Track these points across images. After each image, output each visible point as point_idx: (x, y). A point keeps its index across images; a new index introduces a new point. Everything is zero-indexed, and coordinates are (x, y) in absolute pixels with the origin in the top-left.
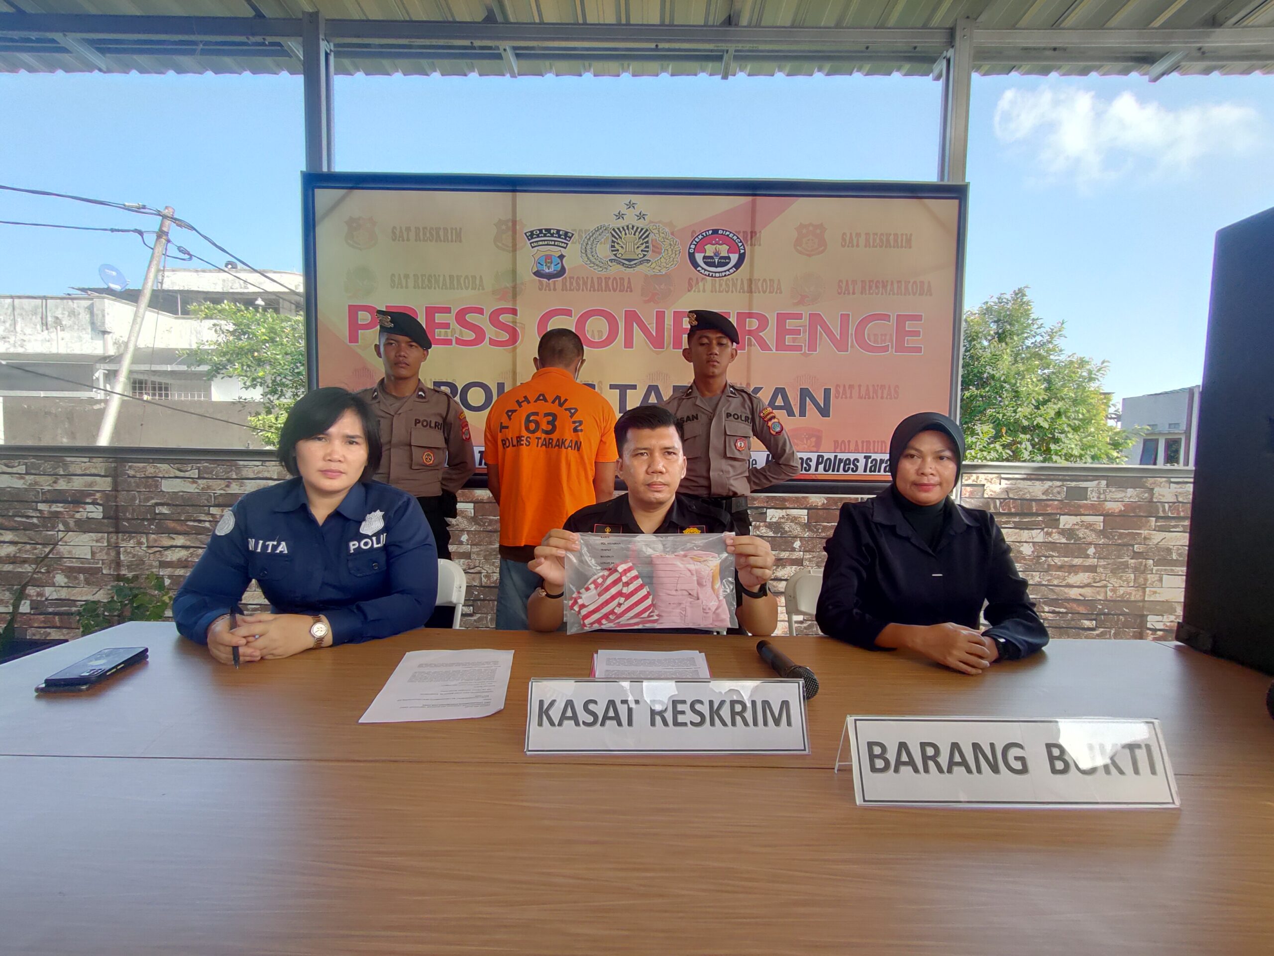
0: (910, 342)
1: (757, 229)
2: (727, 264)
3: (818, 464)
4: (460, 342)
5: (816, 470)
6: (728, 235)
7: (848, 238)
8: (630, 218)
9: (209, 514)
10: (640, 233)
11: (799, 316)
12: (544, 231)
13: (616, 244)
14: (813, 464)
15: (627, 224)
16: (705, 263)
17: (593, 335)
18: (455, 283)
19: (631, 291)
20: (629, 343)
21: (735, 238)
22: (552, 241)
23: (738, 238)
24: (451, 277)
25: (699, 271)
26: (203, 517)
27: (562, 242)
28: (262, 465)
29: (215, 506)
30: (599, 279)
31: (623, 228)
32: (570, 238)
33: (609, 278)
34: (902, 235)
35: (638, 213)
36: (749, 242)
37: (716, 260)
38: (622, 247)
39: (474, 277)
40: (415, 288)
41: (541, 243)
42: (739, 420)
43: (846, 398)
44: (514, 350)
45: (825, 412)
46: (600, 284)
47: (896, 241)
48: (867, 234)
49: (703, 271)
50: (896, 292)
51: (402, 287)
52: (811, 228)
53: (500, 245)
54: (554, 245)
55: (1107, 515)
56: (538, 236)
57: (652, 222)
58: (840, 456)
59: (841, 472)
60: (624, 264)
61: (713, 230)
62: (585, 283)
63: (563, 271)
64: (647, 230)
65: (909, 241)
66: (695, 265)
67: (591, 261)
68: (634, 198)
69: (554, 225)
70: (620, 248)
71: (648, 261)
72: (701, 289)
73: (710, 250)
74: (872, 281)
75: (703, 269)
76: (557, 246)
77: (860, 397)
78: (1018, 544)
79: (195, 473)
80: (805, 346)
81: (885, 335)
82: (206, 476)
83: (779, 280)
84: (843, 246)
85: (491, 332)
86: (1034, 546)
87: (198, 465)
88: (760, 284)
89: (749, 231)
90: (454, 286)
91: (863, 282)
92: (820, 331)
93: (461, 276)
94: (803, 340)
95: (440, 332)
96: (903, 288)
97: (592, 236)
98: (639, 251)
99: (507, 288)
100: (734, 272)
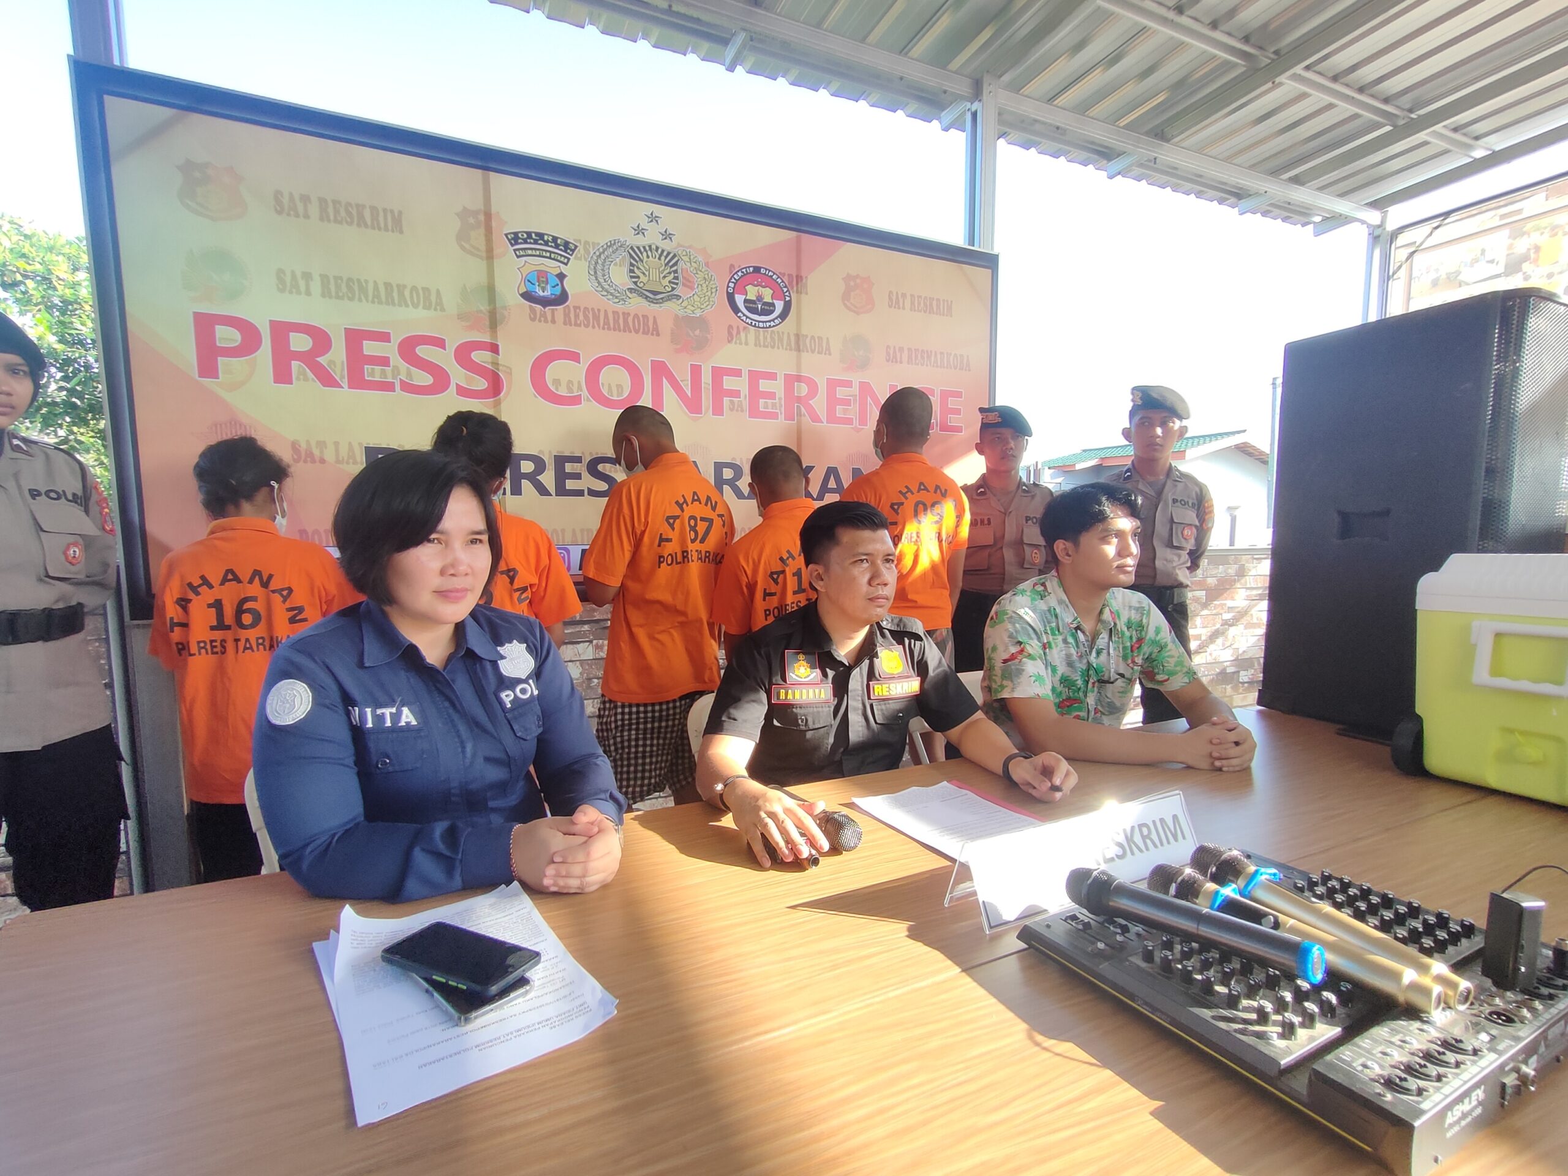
0: (952, 420)
2: (772, 312)
4: (408, 387)
6: (771, 276)
7: (894, 298)
8: (652, 237)
10: (666, 257)
12: (533, 235)
13: (636, 270)
15: (649, 243)
18: (395, 295)
19: (658, 335)
21: (779, 280)
22: (547, 251)
23: (783, 282)
24: (388, 285)
27: (561, 255)
30: (615, 313)
31: (644, 248)
33: (629, 314)
34: (943, 300)
35: (663, 231)
37: (760, 306)
38: (644, 274)
39: (426, 290)
40: (323, 296)
44: (497, 405)
47: (938, 307)
48: (912, 296)
50: (939, 363)
51: (299, 293)
52: (858, 281)
53: (467, 246)
54: (550, 258)
56: (526, 242)
60: (647, 297)
61: (754, 267)
62: (596, 318)
64: (675, 256)
66: (736, 309)
68: (657, 209)
70: (641, 275)
71: (678, 297)
72: (743, 340)
73: (752, 292)
74: (918, 350)
75: (744, 315)
76: (554, 259)
80: (855, 419)
83: (827, 339)
84: (890, 307)
85: (459, 376)
89: (794, 275)
90: (393, 300)
91: (910, 350)
92: (870, 403)
93: (405, 286)
94: (854, 411)
95: (373, 369)
96: (945, 361)
97: (603, 252)
98: (665, 282)
99: (481, 311)
100: (781, 323)
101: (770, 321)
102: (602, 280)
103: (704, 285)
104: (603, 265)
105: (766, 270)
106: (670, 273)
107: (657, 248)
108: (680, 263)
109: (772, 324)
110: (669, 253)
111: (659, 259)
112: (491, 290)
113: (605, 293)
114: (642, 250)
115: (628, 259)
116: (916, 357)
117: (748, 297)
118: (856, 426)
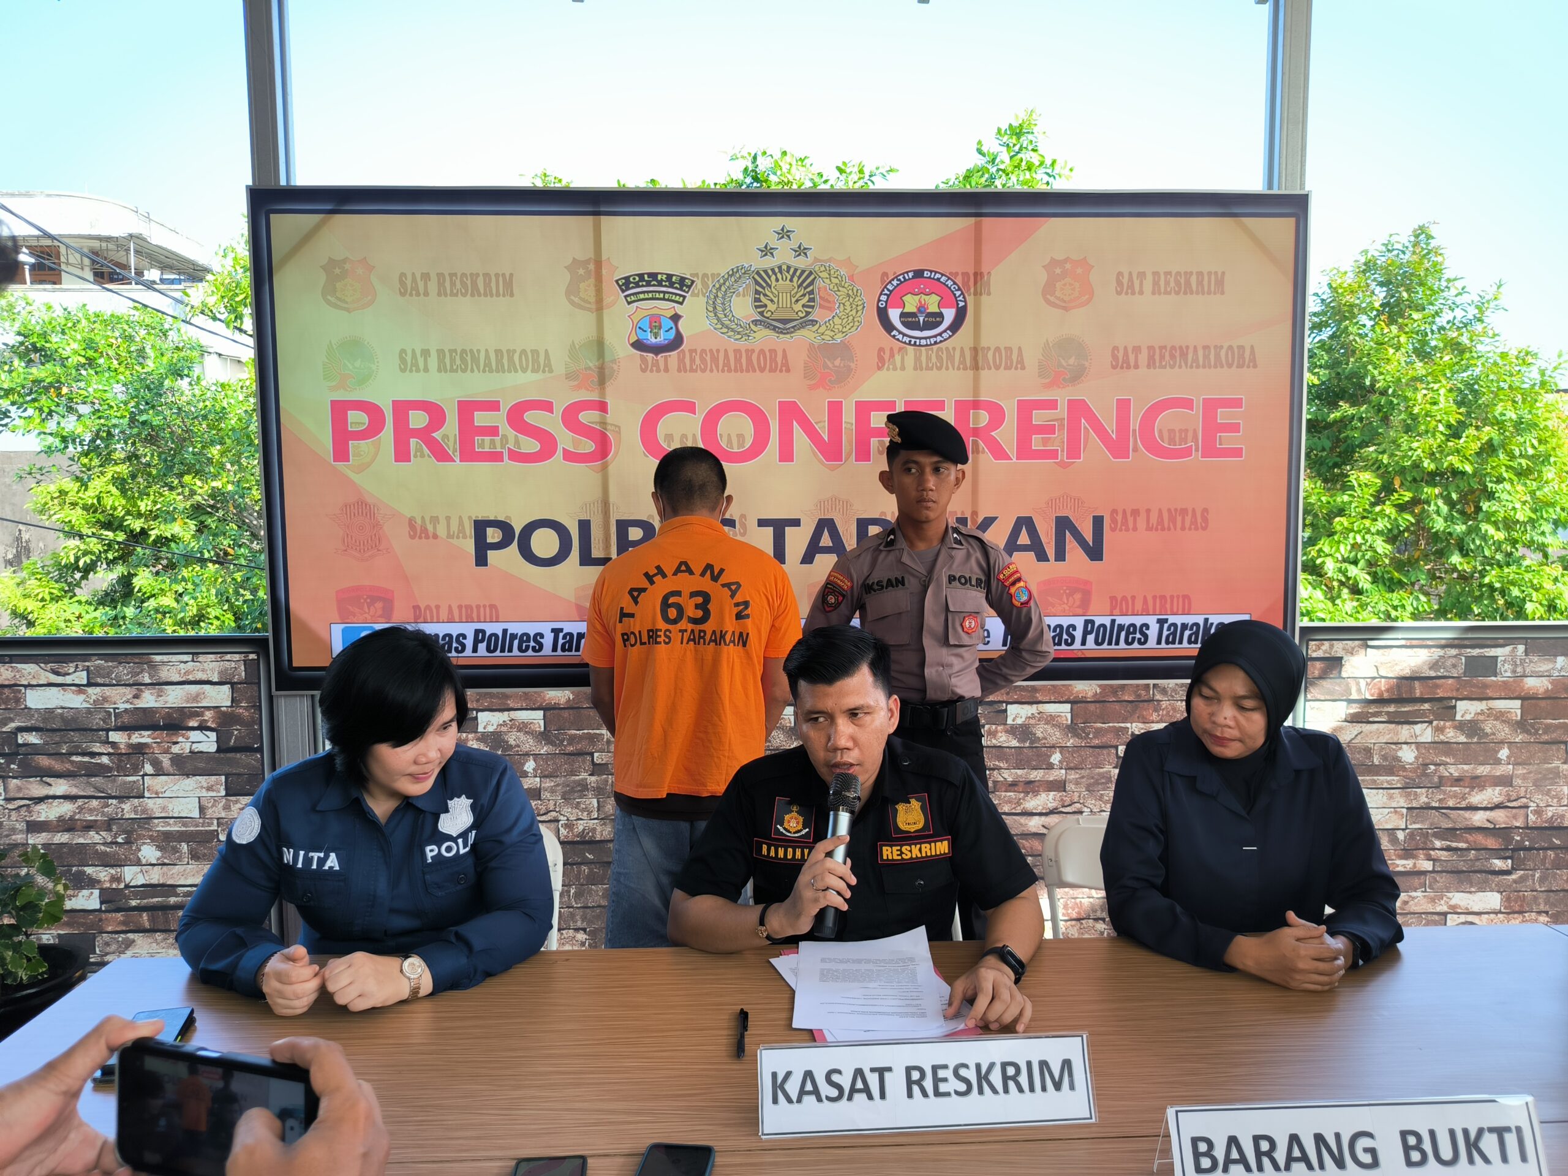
0: (1227, 441)
1: (985, 270)
2: (939, 324)
3: (1086, 633)
4: (517, 457)
5: (1084, 643)
6: (938, 279)
7: (1125, 280)
8: (784, 255)
9: (107, 742)
10: (799, 278)
11: (1052, 405)
12: (646, 276)
13: (762, 297)
14: (1078, 634)
15: (779, 263)
16: (904, 324)
17: (730, 441)
18: (505, 361)
19: (788, 370)
20: (786, 455)
21: (950, 283)
22: (659, 292)
23: (955, 283)
24: (498, 352)
25: (894, 336)
26: (97, 748)
27: (676, 294)
28: (193, 661)
29: (117, 729)
30: (737, 352)
31: (773, 270)
32: (689, 287)
33: (753, 351)
34: (1210, 273)
35: (796, 247)
36: (972, 290)
37: (921, 319)
38: (772, 301)
39: (535, 352)
40: (439, 371)
41: (642, 296)
42: (968, 585)
43: (1127, 530)
44: (604, 468)
45: (1095, 552)
46: (738, 360)
47: (1200, 283)
48: (1156, 274)
49: (900, 337)
50: (1201, 362)
51: (418, 371)
52: (1068, 266)
53: (576, 300)
54: (664, 299)
55: (1527, 699)
56: (637, 285)
57: (820, 261)
58: (1121, 620)
59: (1122, 644)
60: (775, 327)
61: (914, 271)
62: (715, 360)
63: (677, 342)
64: (811, 273)
65: (1220, 283)
66: (888, 326)
67: (723, 324)
68: (790, 223)
69: (662, 267)
70: (768, 303)
71: (814, 322)
72: (898, 364)
73: (911, 303)
74: (1165, 347)
75: (900, 333)
76: (668, 300)
77: (1149, 528)
78: (1393, 747)
79: (81, 677)
80: (1063, 451)
81: (1186, 431)
82: (99, 680)
83: (1020, 348)
84: (1119, 293)
85: (565, 439)
86: (1417, 749)
87: (87, 664)
88: (990, 355)
89: (971, 272)
90: (503, 366)
91: (1151, 348)
92: (1085, 428)
93: (514, 351)
94: (1059, 441)
95: (483, 440)
96: (1212, 357)
97: (724, 284)
98: (798, 307)
99: (590, 368)
100: (950, 337)
101: (935, 336)
102: (721, 316)
103: (848, 304)
104: (724, 298)
105: (931, 272)
106: (804, 295)
107: (789, 268)
108: (819, 283)
109: (939, 339)
110: (803, 272)
111: (791, 280)
112: (600, 343)
113: (725, 330)
114: (770, 273)
115: (753, 286)
116: (1162, 357)
117: (907, 310)
118: (1062, 460)
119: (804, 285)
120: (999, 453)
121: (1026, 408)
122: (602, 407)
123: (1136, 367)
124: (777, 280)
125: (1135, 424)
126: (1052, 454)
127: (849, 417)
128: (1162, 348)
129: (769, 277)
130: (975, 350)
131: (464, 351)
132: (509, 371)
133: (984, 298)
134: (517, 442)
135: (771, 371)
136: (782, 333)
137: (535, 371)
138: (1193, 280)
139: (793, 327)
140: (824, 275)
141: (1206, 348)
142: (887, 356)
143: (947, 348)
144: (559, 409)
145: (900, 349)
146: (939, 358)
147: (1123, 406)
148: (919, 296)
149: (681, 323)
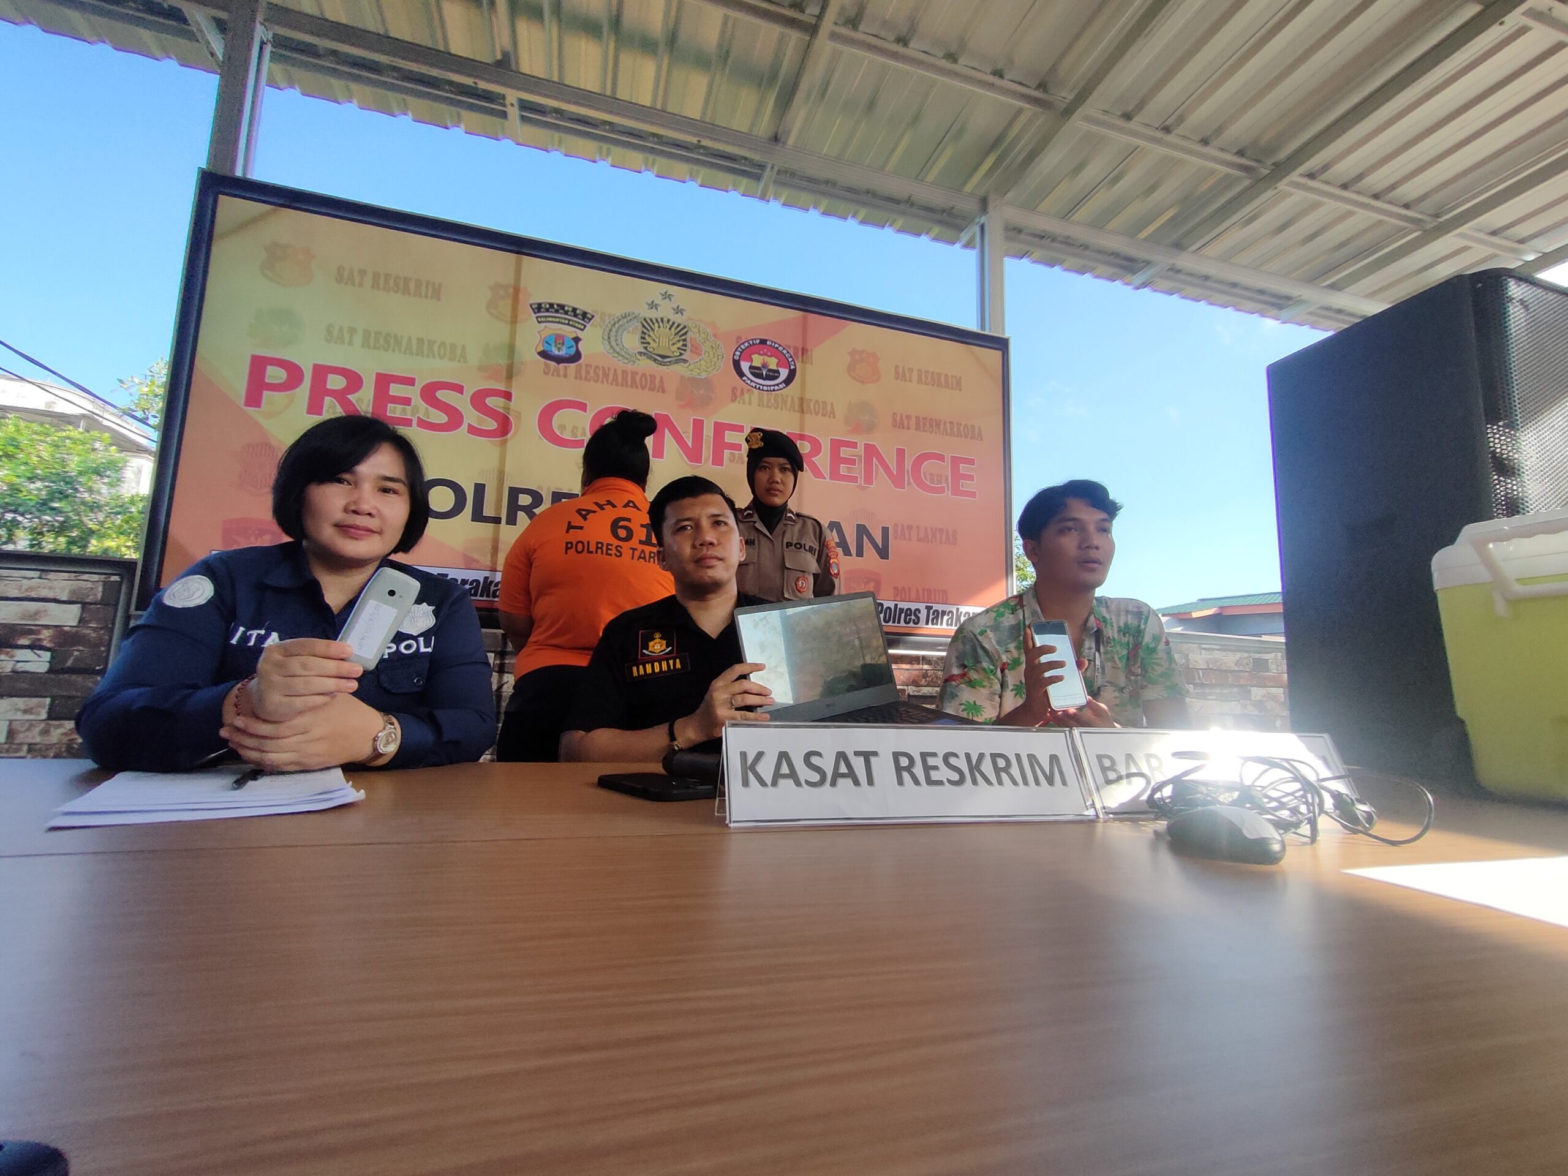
0: (964, 485)
1: (809, 347)
2: (777, 378)
4: (426, 424)
6: (777, 348)
7: (900, 371)
10: (676, 328)
11: (854, 445)
12: (555, 306)
13: (646, 336)
15: (661, 315)
16: (753, 374)
18: (425, 348)
19: (663, 391)
20: (658, 452)
21: (785, 352)
22: (565, 319)
23: (788, 352)
24: (420, 340)
25: (744, 381)
27: (579, 323)
28: (40, 578)
30: (624, 372)
31: (656, 319)
32: (590, 320)
34: (952, 376)
35: (675, 307)
36: (800, 359)
37: (764, 372)
38: (654, 340)
39: (453, 346)
41: (550, 319)
43: (904, 539)
44: (504, 444)
45: (883, 553)
46: (624, 378)
47: (947, 381)
48: (919, 371)
49: (749, 382)
50: (949, 432)
51: (343, 343)
52: (864, 355)
53: (495, 312)
54: (568, 324)
56: (547, 310)
57: (691, 319)
58: (901, 605)
59: (902, 624)
60: (656, 360)
61: (761, 340)
62: (606, 375)
63: (576, 357)
64: (685, 327)
65: (959, 383)
66: (741, 374)
67: (614, 350)
68: (671, 289)
69: (570, 301)
70: (652, 342)
71: (685, 361)
72: (747, 401)
73: (757, 361)
75: (749, 379)
76: (572, 326)
77: (919, 540)
80: (861, 478)
81: (941, 475)
83: (832, 404)
84: (897, 379)
85: (471, 416)
88: (812, 405)
89: (800, 348)
90: (423, 352)
91: (917, 418)
92: (876, 464)
93: (435, 342)
94: (859, 470)
95: (395, 408)
96: (955, 429)
97: (618, 322)
98: (675, 348)
99: (500, 365)
100: (784, 388)
101: (774, 385)
102: (614, 344)
103: (711, 353)
104: (617, 332)
105: (772, 342)
106: (679, 341)
107: (668, 321)
108: (689, 334)
109: (776, 388)
110: (679, 325)
111: (670, 329)
112: (511, 349)
113: (616, 355)
114: (654, 321)
115: (640, 327)
116: (924, 424)
117: (753, 364)
118: (860, 485)
119: (680, 333)
120: (818, 473)
121: (836, 445)
122: (508, 396)
123: (908, 428)
124: (659, 327)
125: (908, 465)
126: (854, 479)
127: (708, 432)
128: (925, 419)
129: (654, 324)
130: (802, 400)
131: (388, 335)
132: (428, 356)
133: (808, 366)
134: (427, 413)
135: (650, 389)
136: (660, 364)
137: (451, 359)
138: (943, 378)
139: (670, 362)
140: (696, 330)
141: (951, 423)
142: (738, 393)
143: (782, 395)
144: (469, 392)
145: (749, 390)
146: (776, 401)
147: (901, 453)
148: (762, 357)
149: (580, 345)
